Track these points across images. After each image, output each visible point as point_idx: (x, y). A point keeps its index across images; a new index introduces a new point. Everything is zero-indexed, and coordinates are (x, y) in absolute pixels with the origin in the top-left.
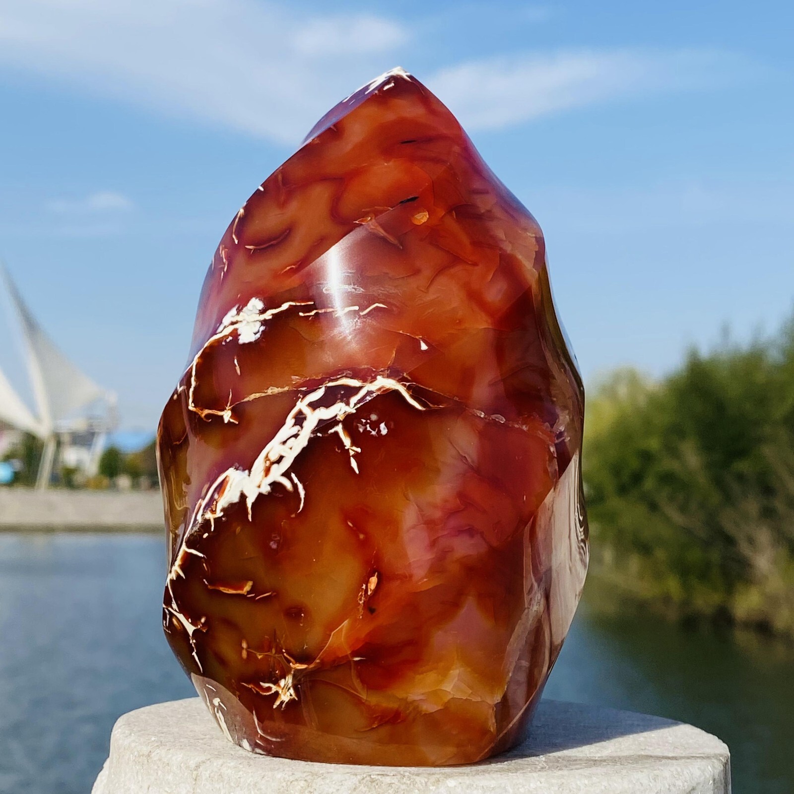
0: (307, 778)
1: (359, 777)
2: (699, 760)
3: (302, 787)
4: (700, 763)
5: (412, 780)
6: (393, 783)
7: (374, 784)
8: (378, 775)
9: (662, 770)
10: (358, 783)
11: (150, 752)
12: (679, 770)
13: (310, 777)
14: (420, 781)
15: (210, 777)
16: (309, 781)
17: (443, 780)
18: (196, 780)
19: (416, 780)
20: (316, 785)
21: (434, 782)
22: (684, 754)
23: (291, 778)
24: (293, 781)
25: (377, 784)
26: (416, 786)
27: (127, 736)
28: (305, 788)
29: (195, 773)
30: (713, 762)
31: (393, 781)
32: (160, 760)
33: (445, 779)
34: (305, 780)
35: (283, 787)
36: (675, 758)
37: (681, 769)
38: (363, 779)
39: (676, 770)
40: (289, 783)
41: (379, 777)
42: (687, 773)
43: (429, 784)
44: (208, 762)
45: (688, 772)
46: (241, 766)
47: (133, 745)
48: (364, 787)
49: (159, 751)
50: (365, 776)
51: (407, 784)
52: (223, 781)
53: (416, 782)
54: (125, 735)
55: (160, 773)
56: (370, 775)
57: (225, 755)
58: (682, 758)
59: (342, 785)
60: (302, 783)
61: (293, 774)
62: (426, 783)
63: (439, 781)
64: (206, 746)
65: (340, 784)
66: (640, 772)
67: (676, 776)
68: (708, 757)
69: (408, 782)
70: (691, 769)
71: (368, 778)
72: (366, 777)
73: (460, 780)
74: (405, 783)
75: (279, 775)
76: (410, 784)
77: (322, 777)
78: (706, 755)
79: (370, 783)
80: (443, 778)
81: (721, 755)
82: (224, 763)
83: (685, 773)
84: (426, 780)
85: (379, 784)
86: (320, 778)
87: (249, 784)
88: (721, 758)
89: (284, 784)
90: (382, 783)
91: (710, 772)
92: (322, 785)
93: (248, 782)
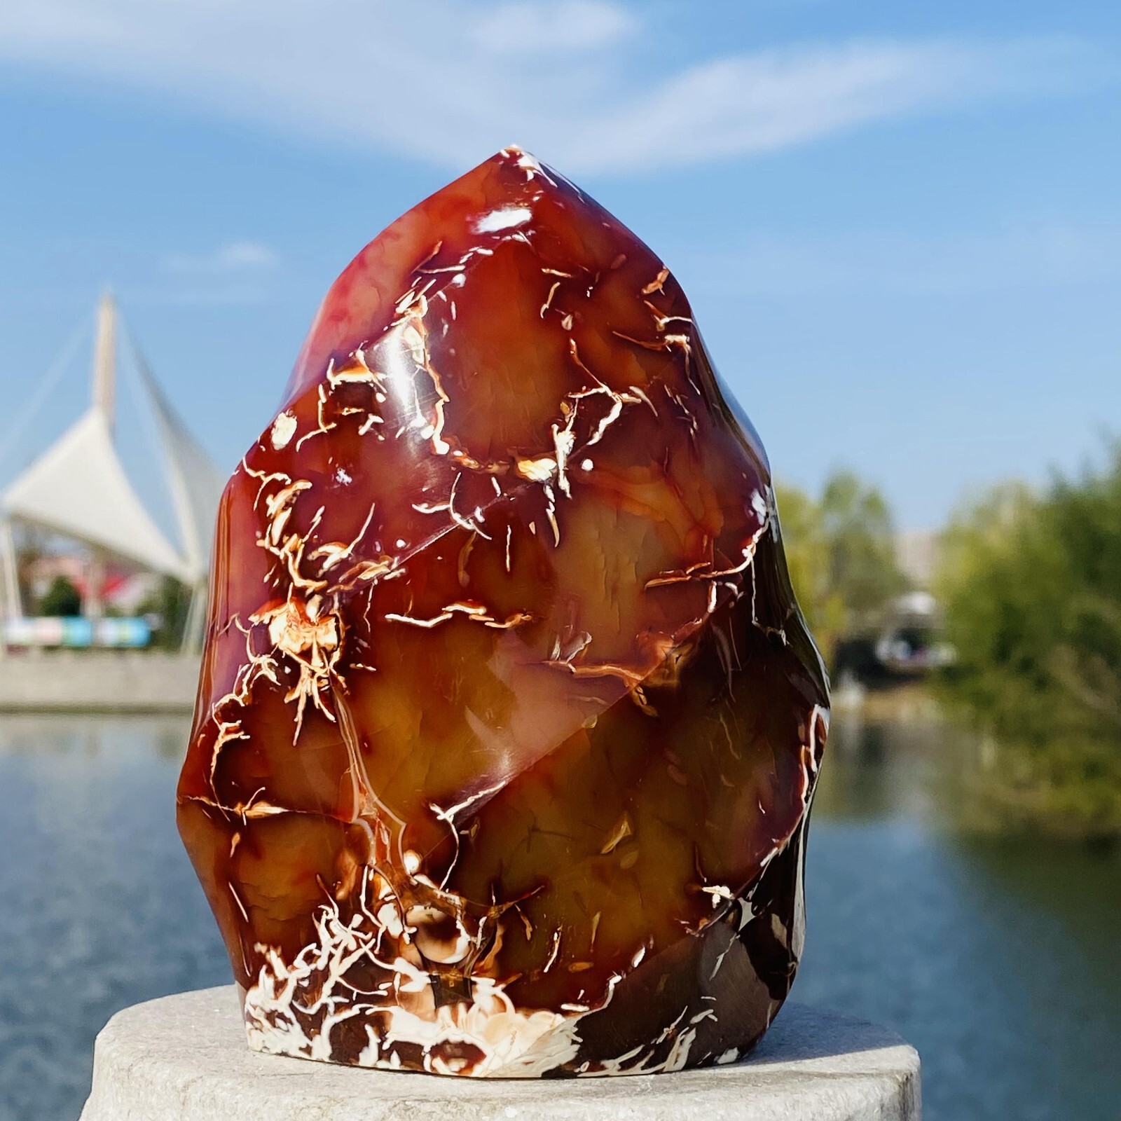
0: (322, 1105)
1: (390, 1104)
2: (865, 1079)
3: (315, 1117)
4: (867, 1084)
5: (459, 1108)
6: (434, 1112)
7: (408, 1113)
8: (416, 1100)
9: (806, 1093)
10: (387, 1111)
11: (132, 1065)
12: (831, 1093)
13: (326, 1103)
14: (470, 1109)
15: (200, 1101)
16: (324, 1108)
17: (501, 1108)
18: (183, 1104)
19: (465, 1108)
20: (333, 1113)
21: (489, 1111)
22: (850, 1069)
23: (302, 1105)
24: (303, 1108)
25: (413, 1114)
26: (465, 1115)
27: (109, 1043)
28: (317, 1117)
29: (182, 1094)
30: (883, 1082)
31: (434, 1110)
32: (142, 1076)
33: (503, 1107)
34: (319, 1108)
35: (290, 1116)
36: (833, 1076)
37: (834, 1092)
38: (395, 1106)
39: (827, 1094)
40: (298, 1111)
41: (417, 1103)
42: (842, 1097)
43: (481, 1113)
44: (200, 1080)
45: (844, 1095)
46: (240, 1087)
47: (114, 1055)
48: (396, 1116)
49: (142, 1065)
50: (397, 1102)
51: (452, 1113)
52: (216, 1107)
53: (465, 1111)
54: (108, 1041)
55: (142, 1093)
56: (405, 1101)
57: (224, 1071)
58: (842, 1075)
59: (367, 1114)
60: (315, 1111)
61: (304, 1099)
62: (478, 1112)
63: (495, 1109)
64: (206, 1058)
65: (365, 1112)
66: (773, 1096)
67: (824, 1101)
68: (880, 1075)
69: (454, 1110)
70: (848, 1091)
71: (402, 1105)
72: (399, 1103)
73: (523, 1108)
74: (449, 1112)
75: (286, 1100)
76: (457, 1113)
77: (342, 1103)
78: (878, 1072)
79: (403, 1111)
80: (501, 1105)
81: (898, 1072)
82: (219, 1082)
83: (839, 1096)
84: (478, 1108)
85: (415, 1113)
86: (339, 1105)
87: (248, 1112)
88: (897, 1076)
89: (291, 1112)
90: (420, 1112)
91: (877, 1095)
92: (340, 1113)
93: (247, 1108)
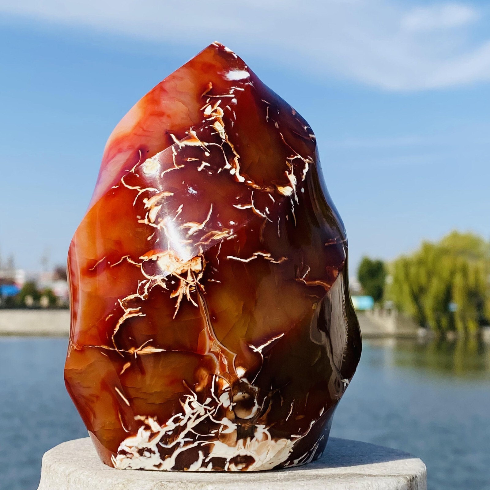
0: (124, 483)
1: (155, 483)
3: (121, 488)
4: (390, 479)
5: (186, 485)
6: (174, 487)
7: (163, 487)
8: (167, 481)
9: (357, 483)
10: (153, 486)
12: (370, 483)
13: (126, 482)
14: (191, 486)
15: (74, 481)
16: (125, 484)
17: (206, 486)
18: (68, 482)
19: (189, 485)
20: (129, 487)
21: (199, 487)
23: (115, 483)
24: (116, 484)
25: (165, 487)
26: (188, 489)
28: (122, 489)
29: (68, 478)
30: (400, 479)
31: (174, 486)
32: (54, 470)
33: (207, 485)
34: (123, 484)
35: (110, 488)
36: (375, 476)
37: (371, 483)
38: (157, 484)
39: (368, 483)
40: (113, 485)
41: (167, 483)
42: (376, 485)
43: (196, 488)
44: (75, 471)
45: (376, 484)
46: (91, 475)
48: (157, 489)
49: (55, 465)
50: (158, 482)
51: (183, 488)
52: (80, 484)
53: (188, 487)
55: (54, 477)
56: (161, 482)
58: (379, 476)
59: (144, 487)
60: (121, 486)
61: (117, 480)
62: (194, 487)
63: (203, 486)
65: (143, 486)
66: (340, 484)
67: (366, 487)
68: (399, 476)
69: (184, 486)
70: (379, 483)
71: (160, 483)
72: (159, 483)
73: (216, 486)
74: (181, 487)
75: (109, 481)
76: (184, 488)
77: (133, 482)
79: (160, 486)
80: (205, 484)
81: (409, 475)
82: (83, 472)
83: (374, 485)
84: (195, 485)
85: (166, 488)
86: (132, 483)
87: (93, 486)
88: (407, 477)
89: (111, 486)
90: (168, 487)
91: (395, 485)
92: (132, 487)
93: (92, 484)
